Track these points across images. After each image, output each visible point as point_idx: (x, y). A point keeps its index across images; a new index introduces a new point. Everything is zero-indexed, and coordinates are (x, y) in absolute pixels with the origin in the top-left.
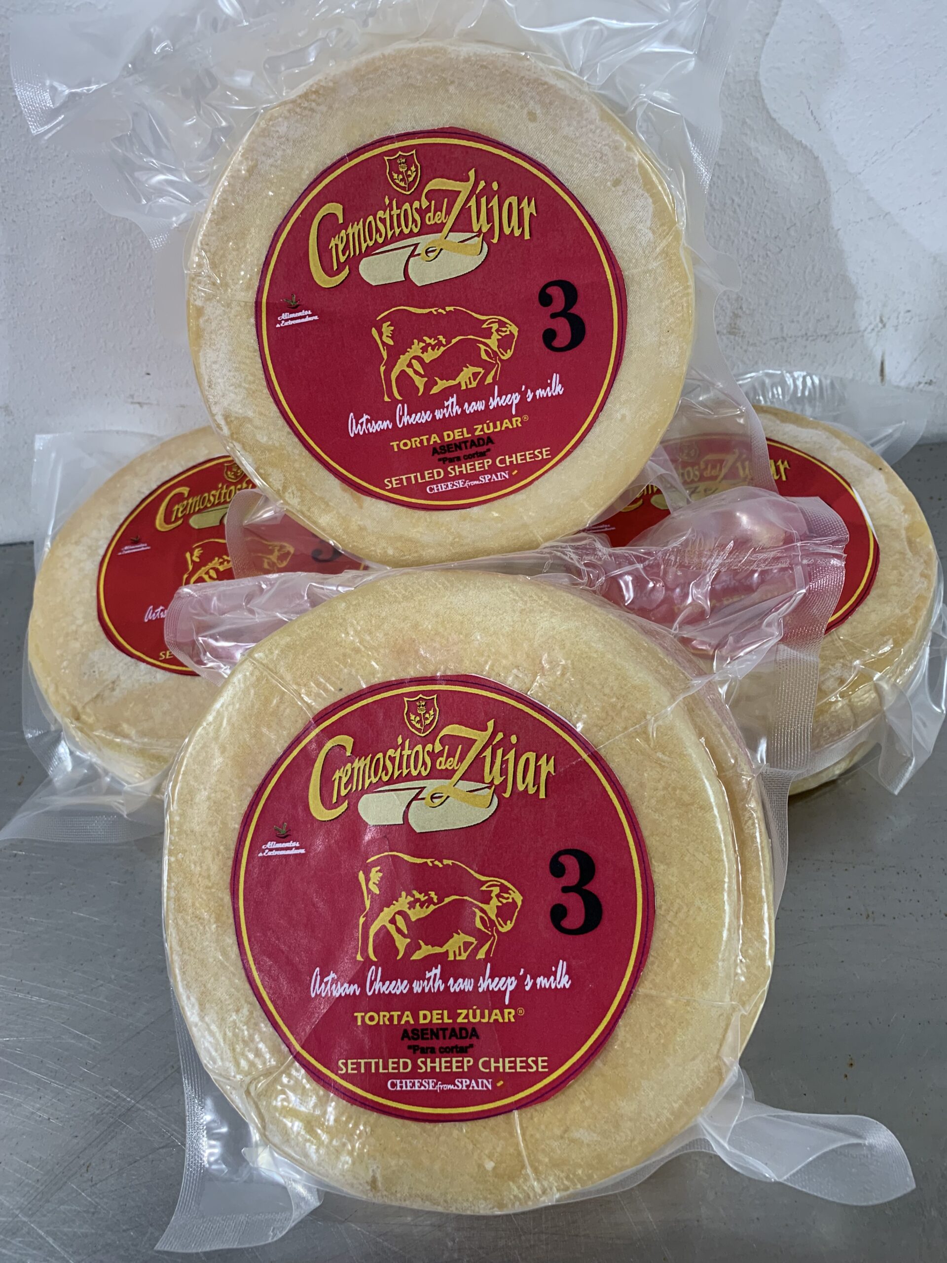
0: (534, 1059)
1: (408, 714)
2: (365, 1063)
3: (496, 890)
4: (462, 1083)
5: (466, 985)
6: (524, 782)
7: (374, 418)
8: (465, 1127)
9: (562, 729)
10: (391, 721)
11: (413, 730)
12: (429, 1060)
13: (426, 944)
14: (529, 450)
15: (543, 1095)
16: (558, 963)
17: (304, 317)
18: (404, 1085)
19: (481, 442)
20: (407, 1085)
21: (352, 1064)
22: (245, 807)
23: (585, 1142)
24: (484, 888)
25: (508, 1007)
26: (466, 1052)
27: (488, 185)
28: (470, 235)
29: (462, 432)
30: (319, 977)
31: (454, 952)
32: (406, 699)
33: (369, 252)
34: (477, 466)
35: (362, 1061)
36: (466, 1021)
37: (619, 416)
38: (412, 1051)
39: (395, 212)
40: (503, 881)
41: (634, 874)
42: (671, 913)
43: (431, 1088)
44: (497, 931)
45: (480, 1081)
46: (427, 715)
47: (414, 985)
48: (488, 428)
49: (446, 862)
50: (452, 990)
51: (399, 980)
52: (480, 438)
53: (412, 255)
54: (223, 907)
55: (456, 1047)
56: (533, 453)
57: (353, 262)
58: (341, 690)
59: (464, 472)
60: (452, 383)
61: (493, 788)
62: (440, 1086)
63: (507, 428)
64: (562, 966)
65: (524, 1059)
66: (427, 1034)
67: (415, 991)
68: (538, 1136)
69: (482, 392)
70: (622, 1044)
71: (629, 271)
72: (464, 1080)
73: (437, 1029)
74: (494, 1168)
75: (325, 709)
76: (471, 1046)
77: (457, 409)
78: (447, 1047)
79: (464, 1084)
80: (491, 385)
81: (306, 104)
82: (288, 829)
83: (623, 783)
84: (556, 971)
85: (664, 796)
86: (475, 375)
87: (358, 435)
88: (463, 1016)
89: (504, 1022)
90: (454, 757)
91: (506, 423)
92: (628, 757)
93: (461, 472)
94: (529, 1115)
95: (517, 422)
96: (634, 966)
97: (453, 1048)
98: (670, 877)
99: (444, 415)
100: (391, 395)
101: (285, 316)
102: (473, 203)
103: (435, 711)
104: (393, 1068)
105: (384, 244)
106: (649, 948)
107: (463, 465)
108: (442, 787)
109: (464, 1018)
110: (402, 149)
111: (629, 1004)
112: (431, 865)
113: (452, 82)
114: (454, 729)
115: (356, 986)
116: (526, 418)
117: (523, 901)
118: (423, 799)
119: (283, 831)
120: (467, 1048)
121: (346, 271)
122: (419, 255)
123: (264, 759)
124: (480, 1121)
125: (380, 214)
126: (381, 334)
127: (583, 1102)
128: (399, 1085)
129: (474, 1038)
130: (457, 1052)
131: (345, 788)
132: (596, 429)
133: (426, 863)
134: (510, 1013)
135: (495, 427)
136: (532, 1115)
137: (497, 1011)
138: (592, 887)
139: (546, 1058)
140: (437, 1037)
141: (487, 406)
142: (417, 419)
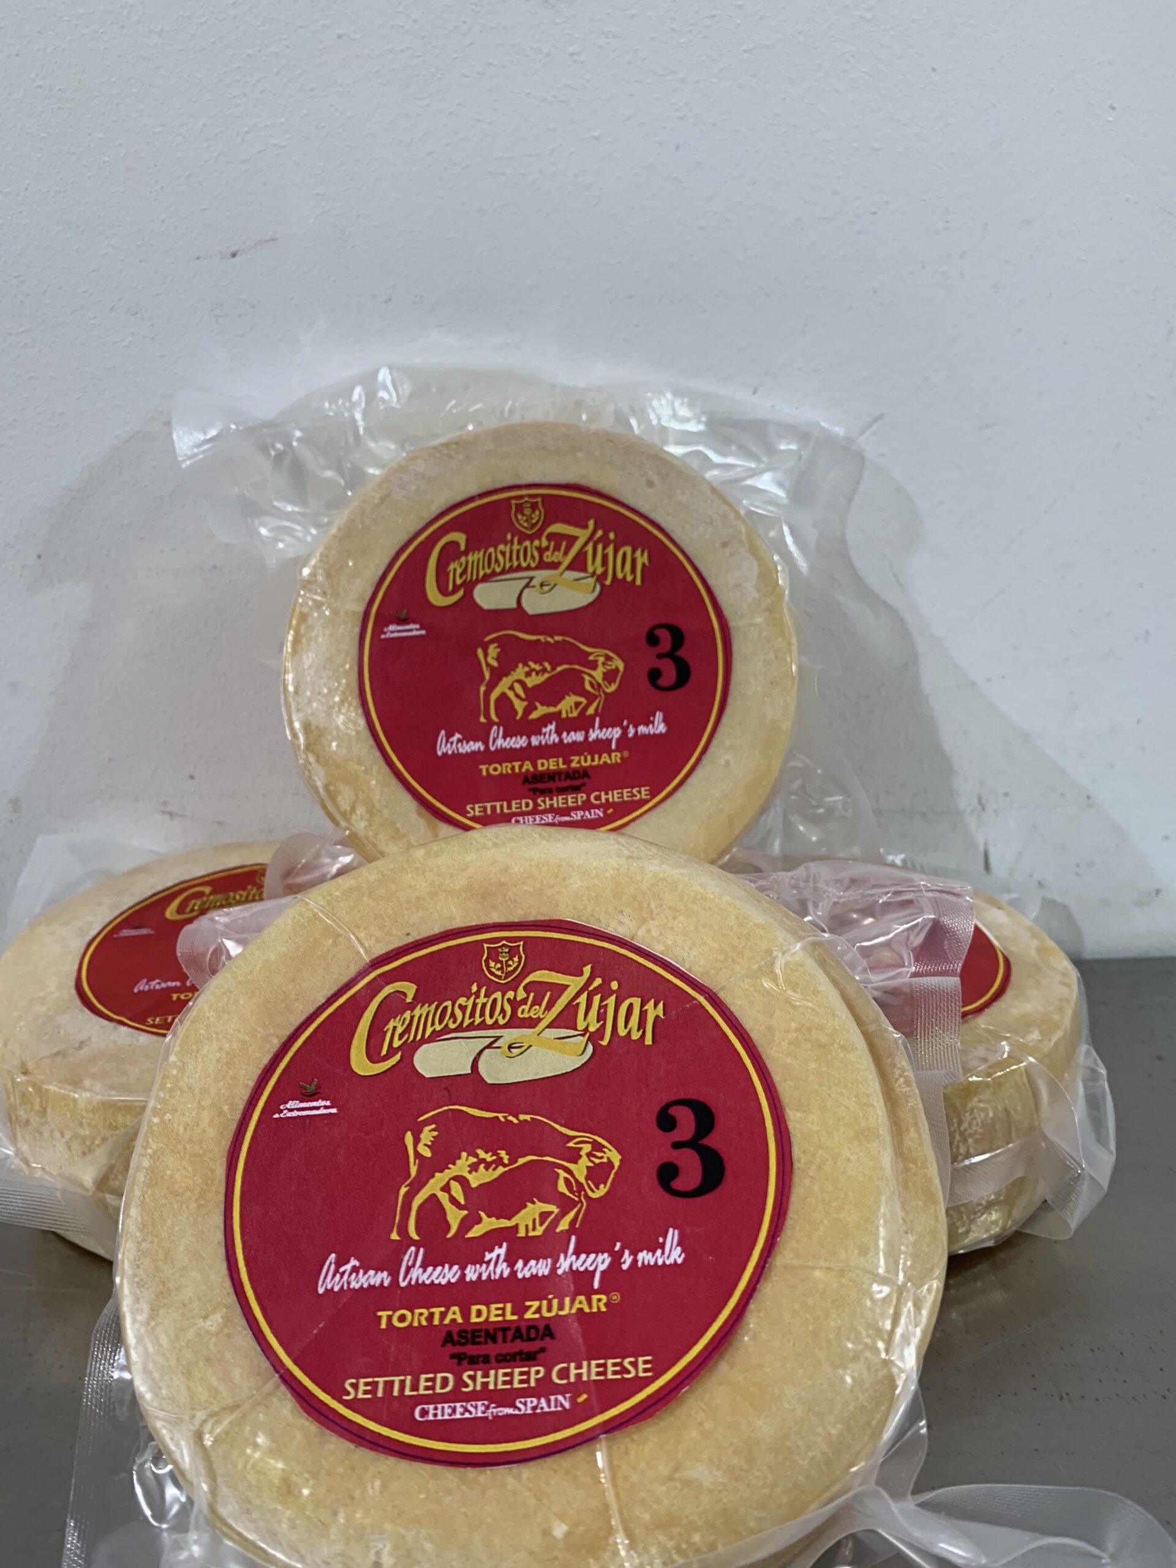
0: (632, 1359)
1: (487, 962)
2: (386, 1382)
3: (587, 1148)
4: (525, 1404)
5: (541, 1268)
6: (626, 1027)
7: (467, 738)
8: (526, 1471)
9: (672, 974)
10: (466, 967)
11: (492, 978)
12: (479, 1373)
13: (489, 1216)
14: (626, 788)
15: (644, 1410)
16: (667, 1232)
17: (411, 630)
18: (439, 1412)
19: (577, 775)
20: (443, 1412)
21: (366, 1384)
22: (266, 1060)
23: (706, 1484)
24: (571, 1144)
25: (597, 1292)
26: (534, 1359)
27: (606, 534)
28: (582, 575)
29: (558, 762)
30: (333, 1267)
31: (527, 1226)
32: (486, 946)
33: (486, 578)
34: (570, 800)
35: (381, 1380)
36: (537, 1316)
37: (723, 762)
38: (455, 1361)
39: (516, 547)
40: (596, 1138)
41: (764, 1122)
42: (814, 1167)
43: (480, 1415)
44: (586, 1196)
45: (552, 1398)
46: (510, 962)
47: (467, 1272)
48: (586, 761)
49: (522, 1117)
50: (520, 1276)
51: (447, 1266)
52: (575, 771)
53: (527, 586)
54: (212, 1180)
55: (521, 1353)
56: (631, 792)
57: (469, 587)
58: (408, 934)
59: (555, 806)
60: (552, 710)
61: (588, 1035)
62: (494, 1410)
63: (605, 763)
64: (673, 1236)
65: (618, 1360)
66: (480, 1337)
67: (468, 1279)
68: (635, 1478)
69: (583, 723)
70: (754, 1337)
71: (736, 624)
72: (529, 1400)
73: (495, 1329)
74: (568, 1535)
75: (387, 953)
76: (543, 1350)
77: (554, 738)
78: (508, 1354)
79: (529, 1405)
80: (593, 717)
81: (446, 451)
82: (318, 1087)
83: (747, 1027)
84: (664, 1243)
85: (797, 1038)
86: (577, 704)
87: (445, 755)
88: (533, 1309)
89: (591, 1313)
90: (540, 1005)
91: (605, 758)
92: (752, 998)
93: (551, 805)
94: (622, 1448)
95: (616, 757)
96: (769, 1232)
97: (516, 1354)
98: (810, 1125)
99: (540, 742)
100: (487, 716)
101: (392, 627)
102: (590, 548)
103: (520, 958)
104: (427, 1388)
105: (503, 572)
106: (787, 1209)
107: (555, 798)
108: (523, 1036)
109: (535, 1313)
110: (530, 496)
111: (762, 1280)
112: (503, 1120)
113: (580, 450)
114: (542, 975)
115: (385, 1274)
116: (626, 754)
117: (621, 1161)
118: (499, 1048)
119: (311, 1088)
120: (536, 1353)
121: (461, 593)
122: (533, 587)
123: (301, 1007)
124: (549, 1460)
125: (501, 547)
126: (486, 655)
127: (701, 1424)
128: (432, 1412)
129: (548, 1339)
130: (522, 1360)
131: (400, 1039)
132: (699, 773)
133: (497, 1118)
134: (599, 1300)
135: (593, 760)
136: (626, 1448)
137: (582, 1298)
138: (711, 1141)
139: (649, 1358)
140: (494, 1341)
141: (586, 737)
142: (512, 743)
